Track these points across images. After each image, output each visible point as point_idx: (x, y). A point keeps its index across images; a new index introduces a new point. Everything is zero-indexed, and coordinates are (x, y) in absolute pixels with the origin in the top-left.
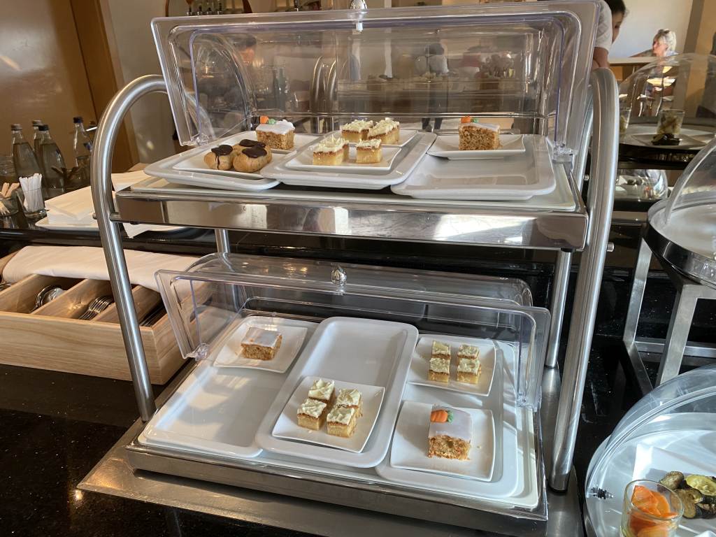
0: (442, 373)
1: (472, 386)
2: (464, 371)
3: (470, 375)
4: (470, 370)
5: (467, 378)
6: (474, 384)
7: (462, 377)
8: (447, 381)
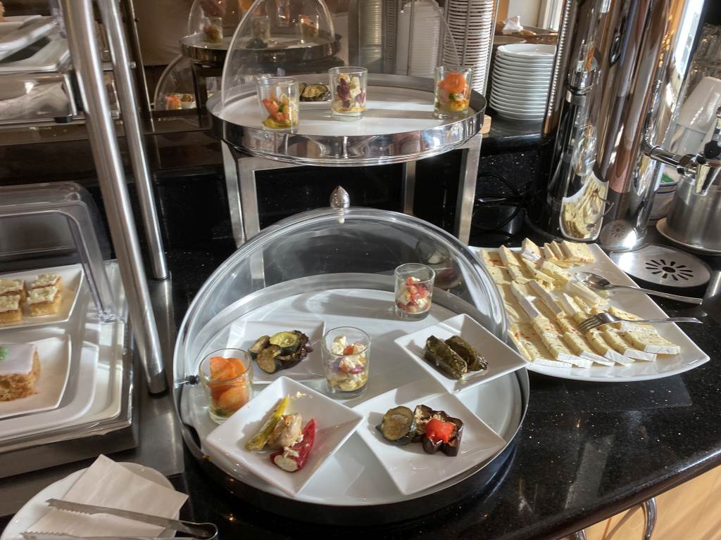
0: (8, 312)
1: (53, 316)
2: (36, 301)
3: (45, 304)
4: (43, 299)
5: (43, 310)
6: (53, 313)
7: (37, 309)
8: (19, 318)
